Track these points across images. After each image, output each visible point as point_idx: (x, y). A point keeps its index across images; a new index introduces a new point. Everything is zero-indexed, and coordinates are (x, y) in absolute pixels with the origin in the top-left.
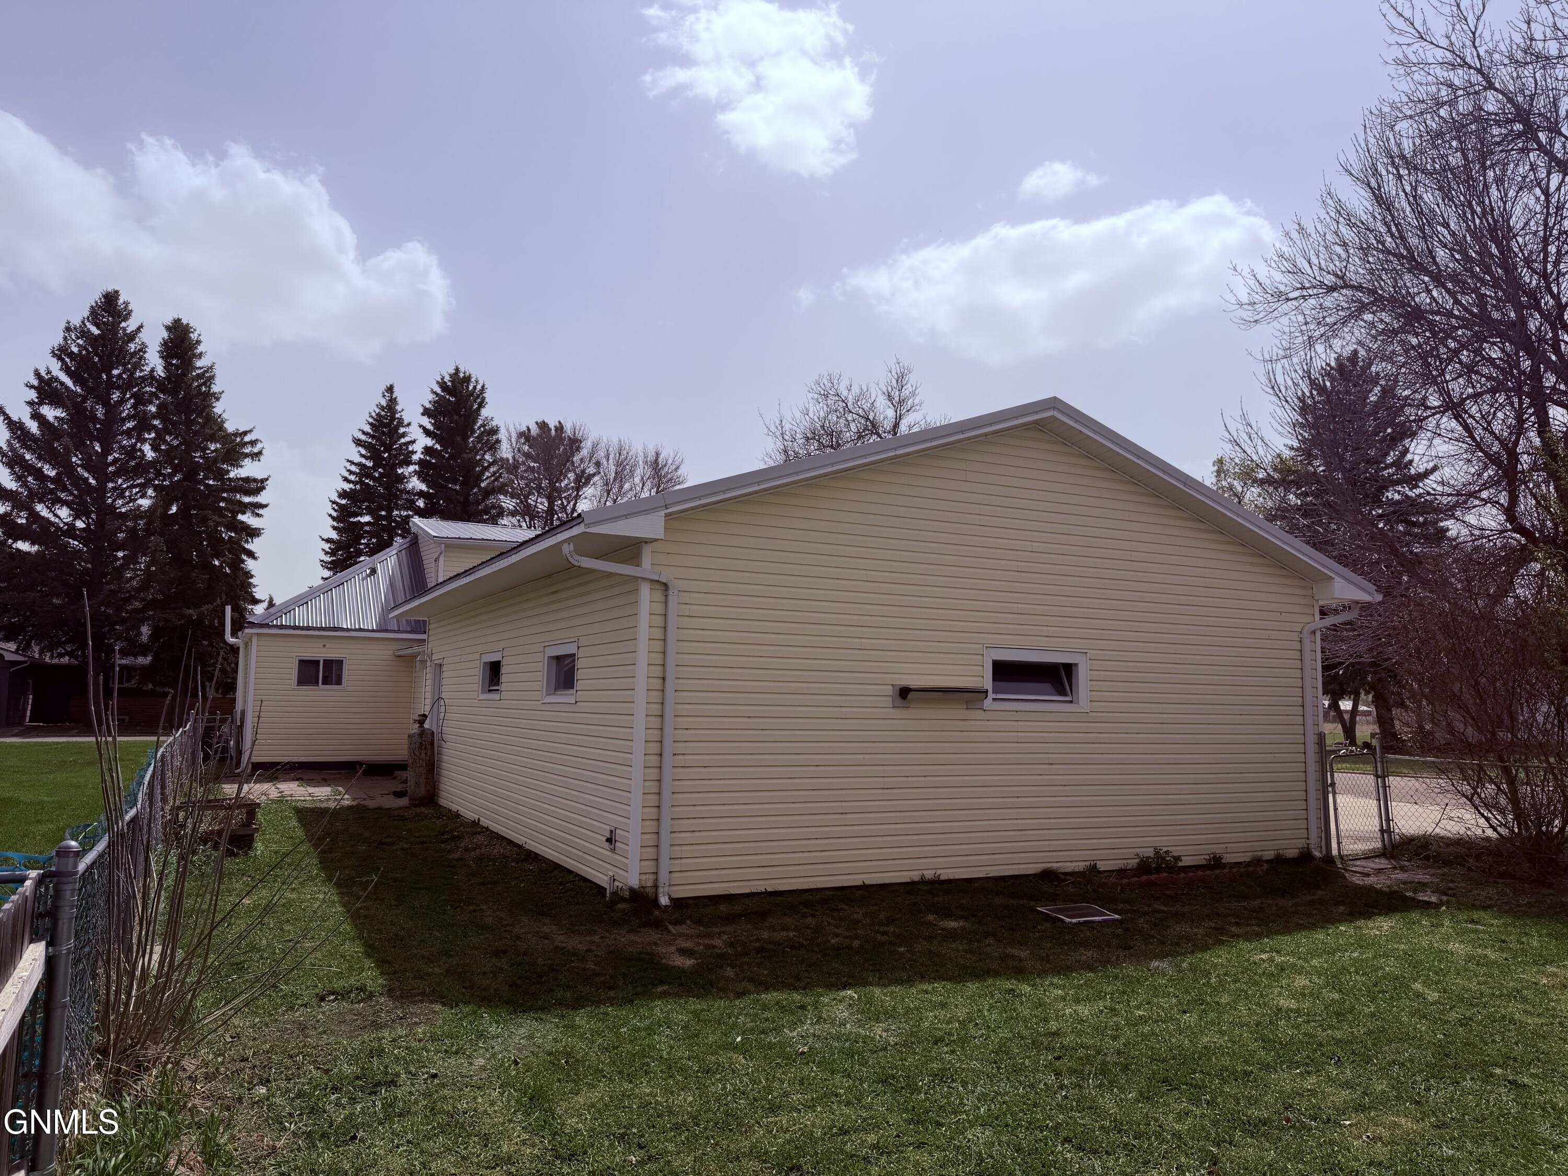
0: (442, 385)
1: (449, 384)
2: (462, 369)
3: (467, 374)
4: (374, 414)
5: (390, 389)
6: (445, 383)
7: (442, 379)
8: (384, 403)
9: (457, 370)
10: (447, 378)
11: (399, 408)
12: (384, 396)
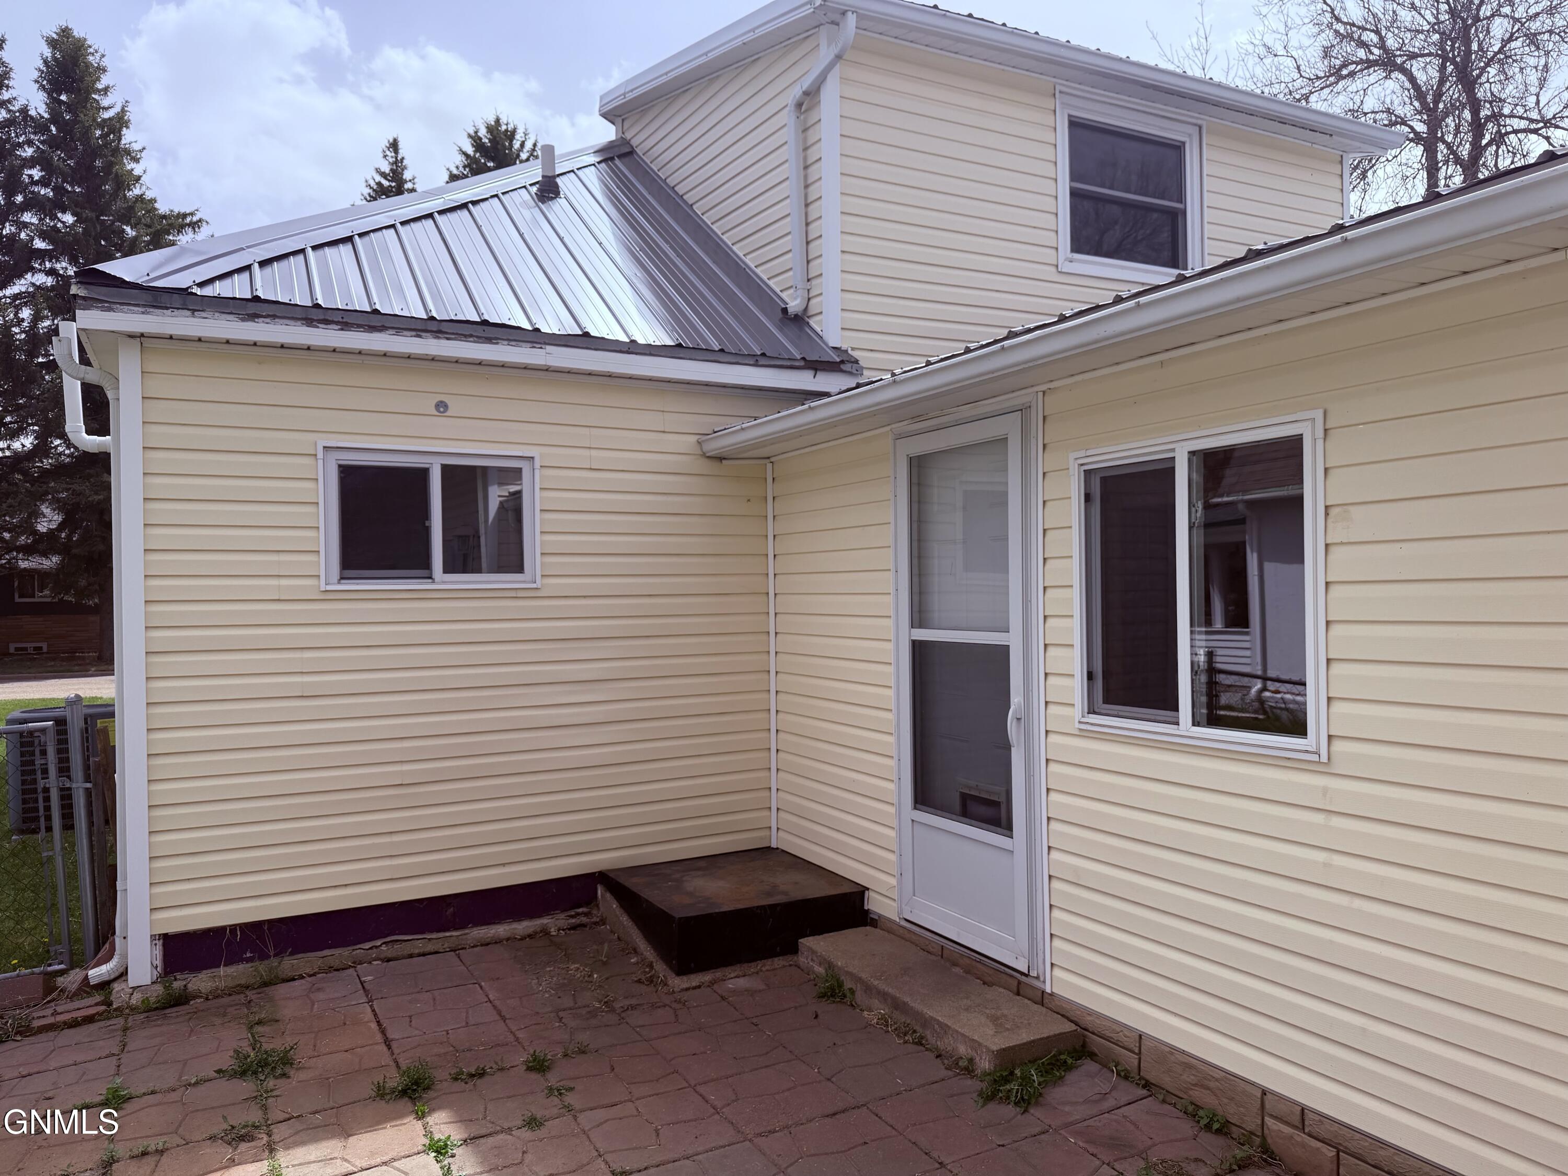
0: (475, 139)
1: (485, 140)
2: (503, 120)
3: (510, 127)
4: (373, 184)
5: (394, 145)
6: (480, 139)
7: (476, 132)
8: (386, 168)
9: (498, 121)
10: (483, 132)
11: (407, 175)
12: (385, 156)
